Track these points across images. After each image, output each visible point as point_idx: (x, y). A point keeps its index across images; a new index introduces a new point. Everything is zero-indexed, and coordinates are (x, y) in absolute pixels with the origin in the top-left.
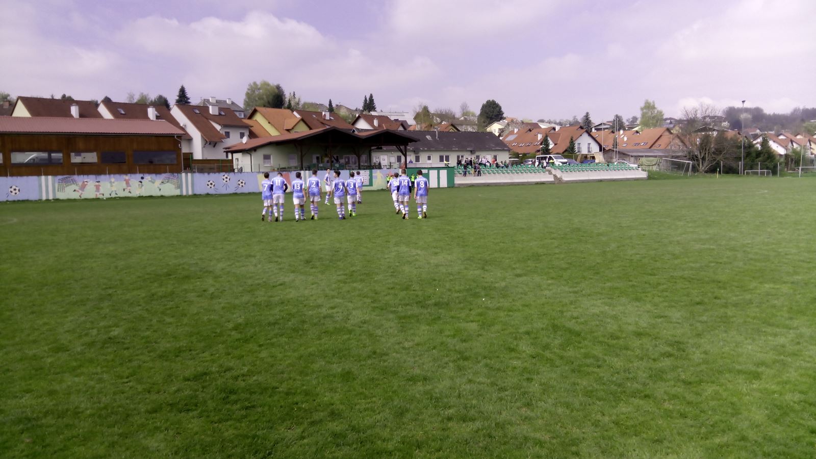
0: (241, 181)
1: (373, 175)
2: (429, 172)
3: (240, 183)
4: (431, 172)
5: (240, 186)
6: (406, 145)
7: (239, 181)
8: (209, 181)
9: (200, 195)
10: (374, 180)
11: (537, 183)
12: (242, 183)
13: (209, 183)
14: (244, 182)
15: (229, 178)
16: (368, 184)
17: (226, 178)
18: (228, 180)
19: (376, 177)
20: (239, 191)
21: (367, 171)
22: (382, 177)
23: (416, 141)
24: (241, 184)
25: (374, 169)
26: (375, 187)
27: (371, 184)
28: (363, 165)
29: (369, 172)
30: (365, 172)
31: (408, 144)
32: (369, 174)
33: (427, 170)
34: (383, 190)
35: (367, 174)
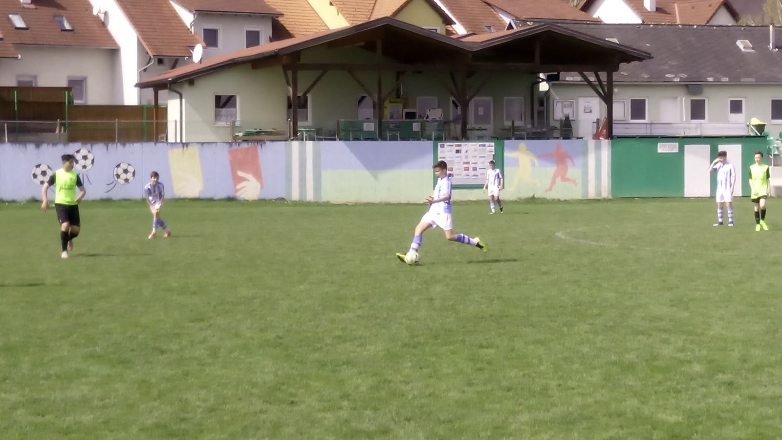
0: (124, 166)
1: (505, 154)
2: (681, 149)
3: (120, 171)
4: (688, 148)
5: (121, 181)
6: (612, 68)
7: (118, 166)
8: (38, 166)
9: (14, 201)
12: (126, 171)
13: (38, 172)
14: (131, 169)
15: (90, 157)
17: (85, 158)
18: (88, 162)
19: (516, 162)
20: (116, 195)
21: (487, 144)
23: (640, 59)
24: (123, 176)
25: (509, 139)
28: (477, 127)
29: (493, 146)
30: (480, 145)
31: (616, 69)
32: (492, 152)
33: (677, 144)
34: (533, 200)
35: (488, 153)
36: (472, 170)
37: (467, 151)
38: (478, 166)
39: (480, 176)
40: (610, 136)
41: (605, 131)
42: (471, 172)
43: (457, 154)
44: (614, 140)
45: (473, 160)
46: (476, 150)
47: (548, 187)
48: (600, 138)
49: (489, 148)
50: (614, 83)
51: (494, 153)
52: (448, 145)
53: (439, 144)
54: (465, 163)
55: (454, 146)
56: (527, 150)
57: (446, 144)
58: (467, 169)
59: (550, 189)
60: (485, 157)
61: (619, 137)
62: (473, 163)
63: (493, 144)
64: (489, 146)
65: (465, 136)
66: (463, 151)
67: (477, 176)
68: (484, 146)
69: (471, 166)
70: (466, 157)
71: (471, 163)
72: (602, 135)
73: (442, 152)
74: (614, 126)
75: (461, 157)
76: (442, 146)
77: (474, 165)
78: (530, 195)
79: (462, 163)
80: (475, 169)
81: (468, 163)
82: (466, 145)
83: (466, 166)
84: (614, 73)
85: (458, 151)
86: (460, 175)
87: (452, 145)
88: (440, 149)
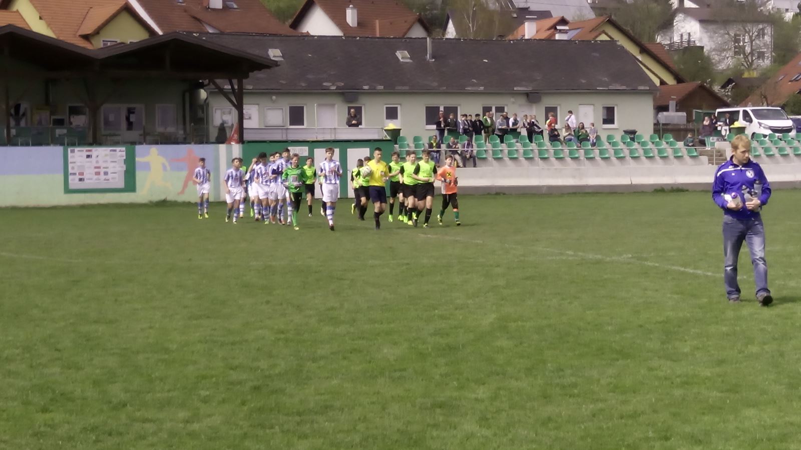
1: (138, 159)
4: (317, 151)
6: (243, 76)
10: (139, 175)
11: (660, 190)
16: (121, 185)
19: (147, 166)
21: (118, 149)
22: (165, 168)
25: (141, 143)
26: (144, 193)
27: (130, 185)
28: (108, 132)
29: (124, 151)
30: (111, 151)
31: (247, 77)
32: (123, 156)
33: (307, 148)
34: (163, 204)
35: (119, 158)
36: (103, 174)
37: (97, 156)
38: (110, 171)
39: (111, 180)
40: (241, 140)
41: (236, 136)
42: (102, 177)
43: (88, 159)
44: (246, 145)
45: (105, 165)
46: (106, 155)
47: (180, 190)
48: (232, 143)
49: (120, 153)
50: (244, 91)
51: (125, 158)
52: (79, 151)
53: (69, 150)
54: (96, 168)
55: (85, 151)
56: (158, 155)
57: (77, 149)
58: (98, 173)
59: (182, 192)
60: (115, 162)
61: (249, 142)
62: (104, 168)
63: (124, 149)
64: (120, 151)
65: (97, 142)
66: (94, 156)
67: (108, 180)
68: (115, 151)
69: (102, 171)
70: (97, 162)
71: (102, 168)
72: (234, 140)
73: (73, 157)
74: (245, 131)
75: (91, 162)
76: (73, 151)
77: (105, 170)
78: (162, 198)
79: (93, 168)
80: (106, 173)
81: (99, 168)
82: (97, 150)
83: (97, 170)
84: (244, 81)
85: (88, 156)
86: (91, 179)
87: (83, 151)
88: (70, 154)
